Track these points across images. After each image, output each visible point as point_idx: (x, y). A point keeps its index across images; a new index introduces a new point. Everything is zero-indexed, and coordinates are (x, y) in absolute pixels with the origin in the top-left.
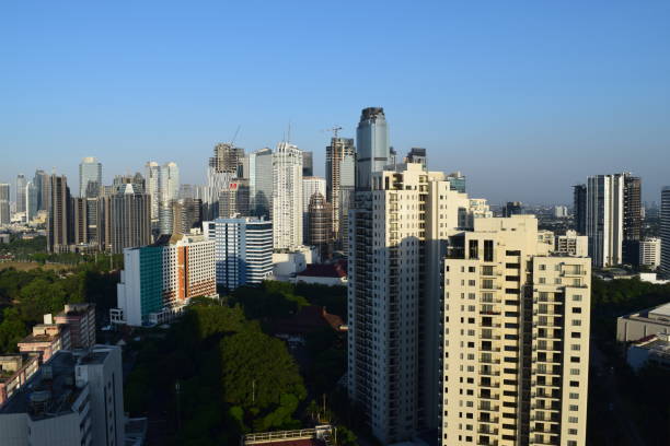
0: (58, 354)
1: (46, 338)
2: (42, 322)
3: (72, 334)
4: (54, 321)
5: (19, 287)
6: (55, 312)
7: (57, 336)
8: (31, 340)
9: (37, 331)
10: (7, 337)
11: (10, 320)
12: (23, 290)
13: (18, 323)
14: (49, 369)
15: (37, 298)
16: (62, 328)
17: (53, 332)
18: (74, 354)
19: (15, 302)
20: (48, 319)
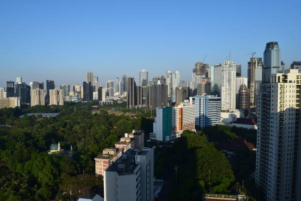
0: (129, 149)
1: (125, 143)
2: (124, 136)
3: (135, 142)
4: (128, 136)
5: (116, 122)
6: (129, 132)
7: (130, 142)
8: (119, 144)
9: (122, 140)
10: (111, 141)
11: (112, 135)
12: (117, 122)
13: (115, 136)
14: (125, 156)
15: (122, 126)
16: (132, 139)
17: (128, 141)
18: (135, 150)
19: (115, 127)
20: (126, 135)
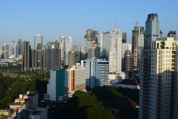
0: (24, 110)
1: (20, 104)
2: (19, 97)
3: (29, 103)
4: (23, 97)
5: (11, 84)
6: (24, 93)
7: (24, 103)
8: (14, 104)
9: (17, 101)
10: (6, 103)
11: (7, 96)
12: (12, 84)
13: (10, 97)
14: (20, 116)
15: (17, 88)
16: (26, 100)
17: (22, 102)
18: (29, 110)
19: (9, 89)
20: (21, 96)
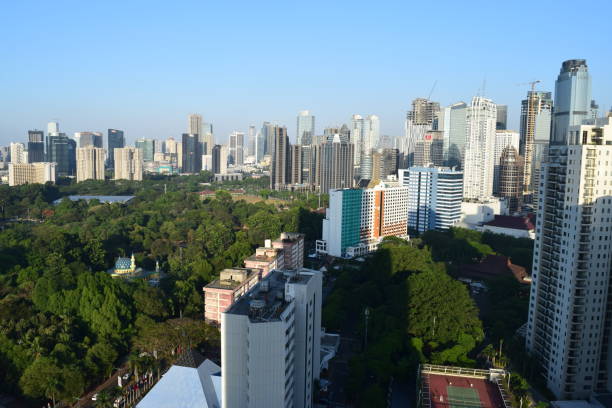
0: (273, 272)
1: (266, 259)
2: (263, 245)
3: (285, 257)
4: (272, 246)
5: (248, 216)
6: (272, 238)
7: (275, 258)
8: (254, 260)
9: (259, 252)
10: (237, 255)
11: (240, 241)
12: (250, 217)
13: (245, 245)
14: (266, 284)
15: (260, 225)
16: (279, 252)
17: (271, 255)
18: (285, 274)
19: (245, 227)
20: (268, 243)
